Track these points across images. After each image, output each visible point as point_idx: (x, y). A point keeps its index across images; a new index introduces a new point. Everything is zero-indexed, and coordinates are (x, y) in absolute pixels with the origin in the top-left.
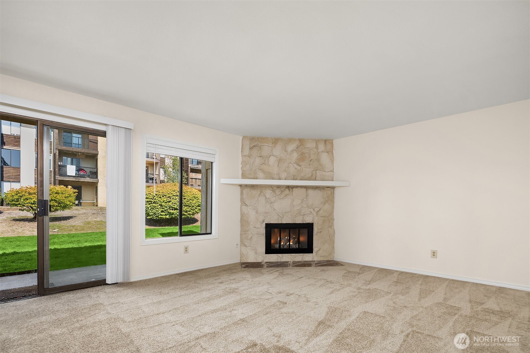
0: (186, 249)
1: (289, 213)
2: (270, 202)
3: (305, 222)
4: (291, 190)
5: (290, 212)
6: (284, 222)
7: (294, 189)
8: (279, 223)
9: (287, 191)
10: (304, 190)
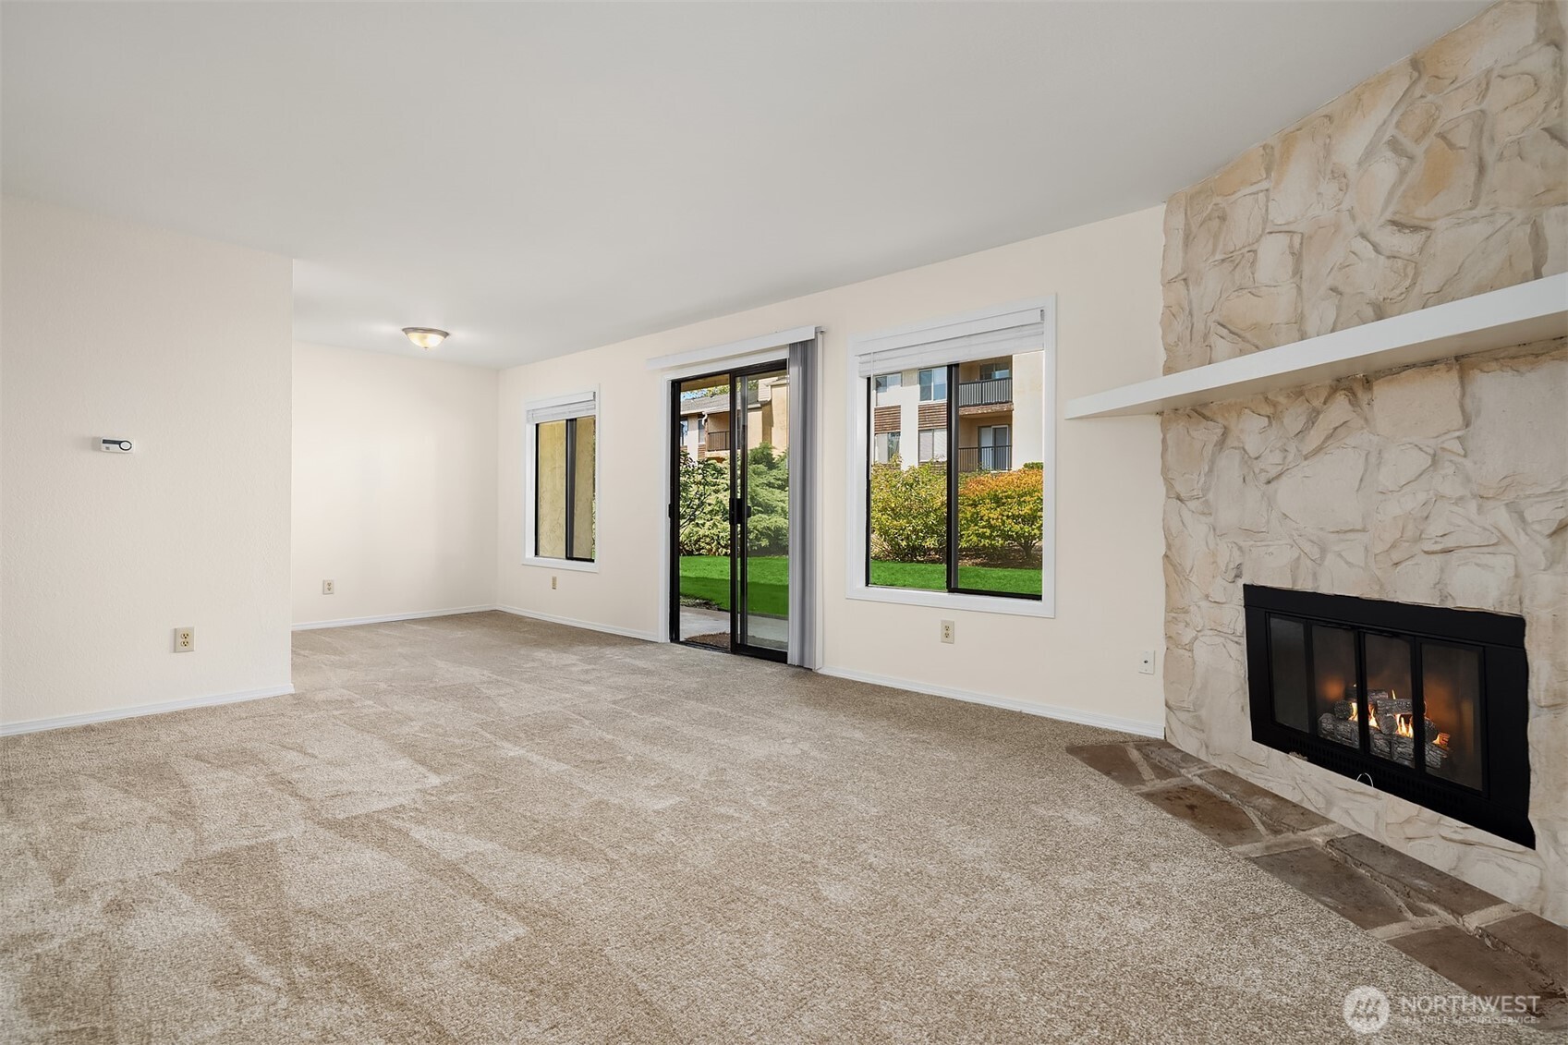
0: (947, 632)
1: (1358, 536)
2: (1263, 477)
3: (1450, 605)
4: (1363, 397)
5: (1364, 530)
6: (1326, 588)
7: (1382, 391)
8: (1300, 587)
9: (1340, 409)
10: (1444, 386)
